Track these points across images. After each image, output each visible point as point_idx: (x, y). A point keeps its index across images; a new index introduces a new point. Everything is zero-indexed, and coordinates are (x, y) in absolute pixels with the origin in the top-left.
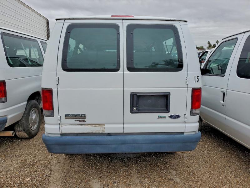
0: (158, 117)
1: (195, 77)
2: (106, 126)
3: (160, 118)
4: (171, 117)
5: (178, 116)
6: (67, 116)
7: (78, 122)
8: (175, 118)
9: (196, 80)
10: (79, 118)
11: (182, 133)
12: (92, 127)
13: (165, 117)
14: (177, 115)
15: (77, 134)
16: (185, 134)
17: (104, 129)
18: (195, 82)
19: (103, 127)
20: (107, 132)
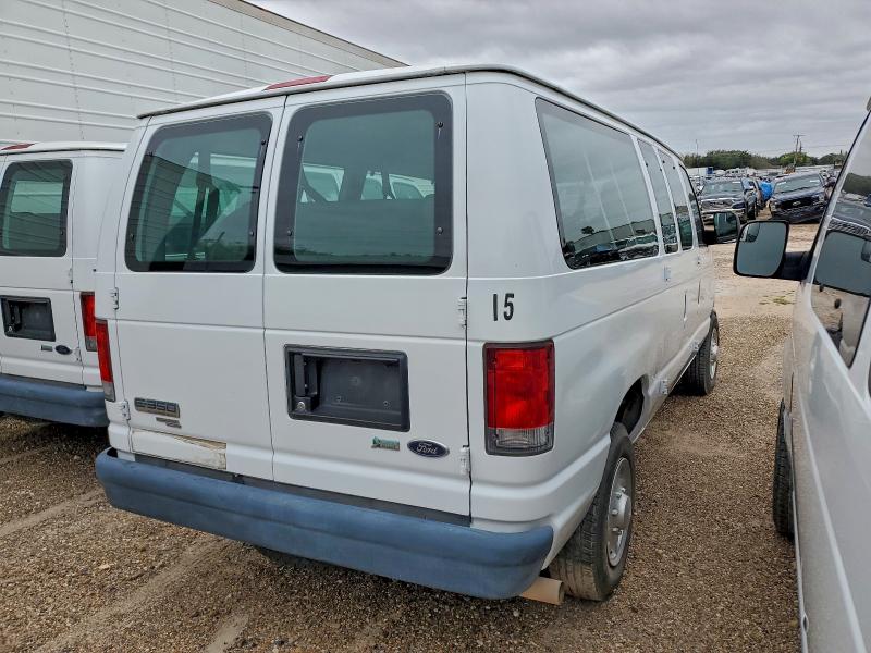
0: (372, 444)
1: (495, 296)
2: (231, 450)
3: (379, 446)
4: (414, 446)
5: (440, 451)
6: (140, 404)
7: (163, 426)
8: (430, 453)
9: (502, 309)
10: (164, 414)
11: (467, 520)
12: (197, 447)
13: (395, 447)
14: (434, 446)
15: (167, 463)
16: (475, 525)
17: (223, 460)
18: (496, 319)
19: (222, 451)
20: (231, 468)
